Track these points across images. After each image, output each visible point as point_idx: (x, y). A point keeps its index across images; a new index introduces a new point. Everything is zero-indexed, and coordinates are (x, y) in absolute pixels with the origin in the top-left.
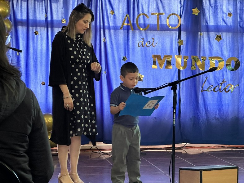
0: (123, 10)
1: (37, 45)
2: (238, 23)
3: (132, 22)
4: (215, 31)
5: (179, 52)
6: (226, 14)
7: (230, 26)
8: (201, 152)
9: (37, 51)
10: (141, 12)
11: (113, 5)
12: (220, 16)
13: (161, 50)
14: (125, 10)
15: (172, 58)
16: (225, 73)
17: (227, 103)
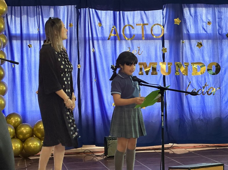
0: (110, 21)
1: (31, 57)
2: (217, 30)
3: (118, 32)
4: (196, 39)
5: (163, 59)
6: (205, 22)
7: (210, 33)
8: (187, 152)
9: (31, 63)
10: (126, 23)
11: (100, 18)
12: (200, 25)
13: (147, 57)
14: (112, 22)
15: (157, 65)
16: (207, 77)
17: (210, 105)
